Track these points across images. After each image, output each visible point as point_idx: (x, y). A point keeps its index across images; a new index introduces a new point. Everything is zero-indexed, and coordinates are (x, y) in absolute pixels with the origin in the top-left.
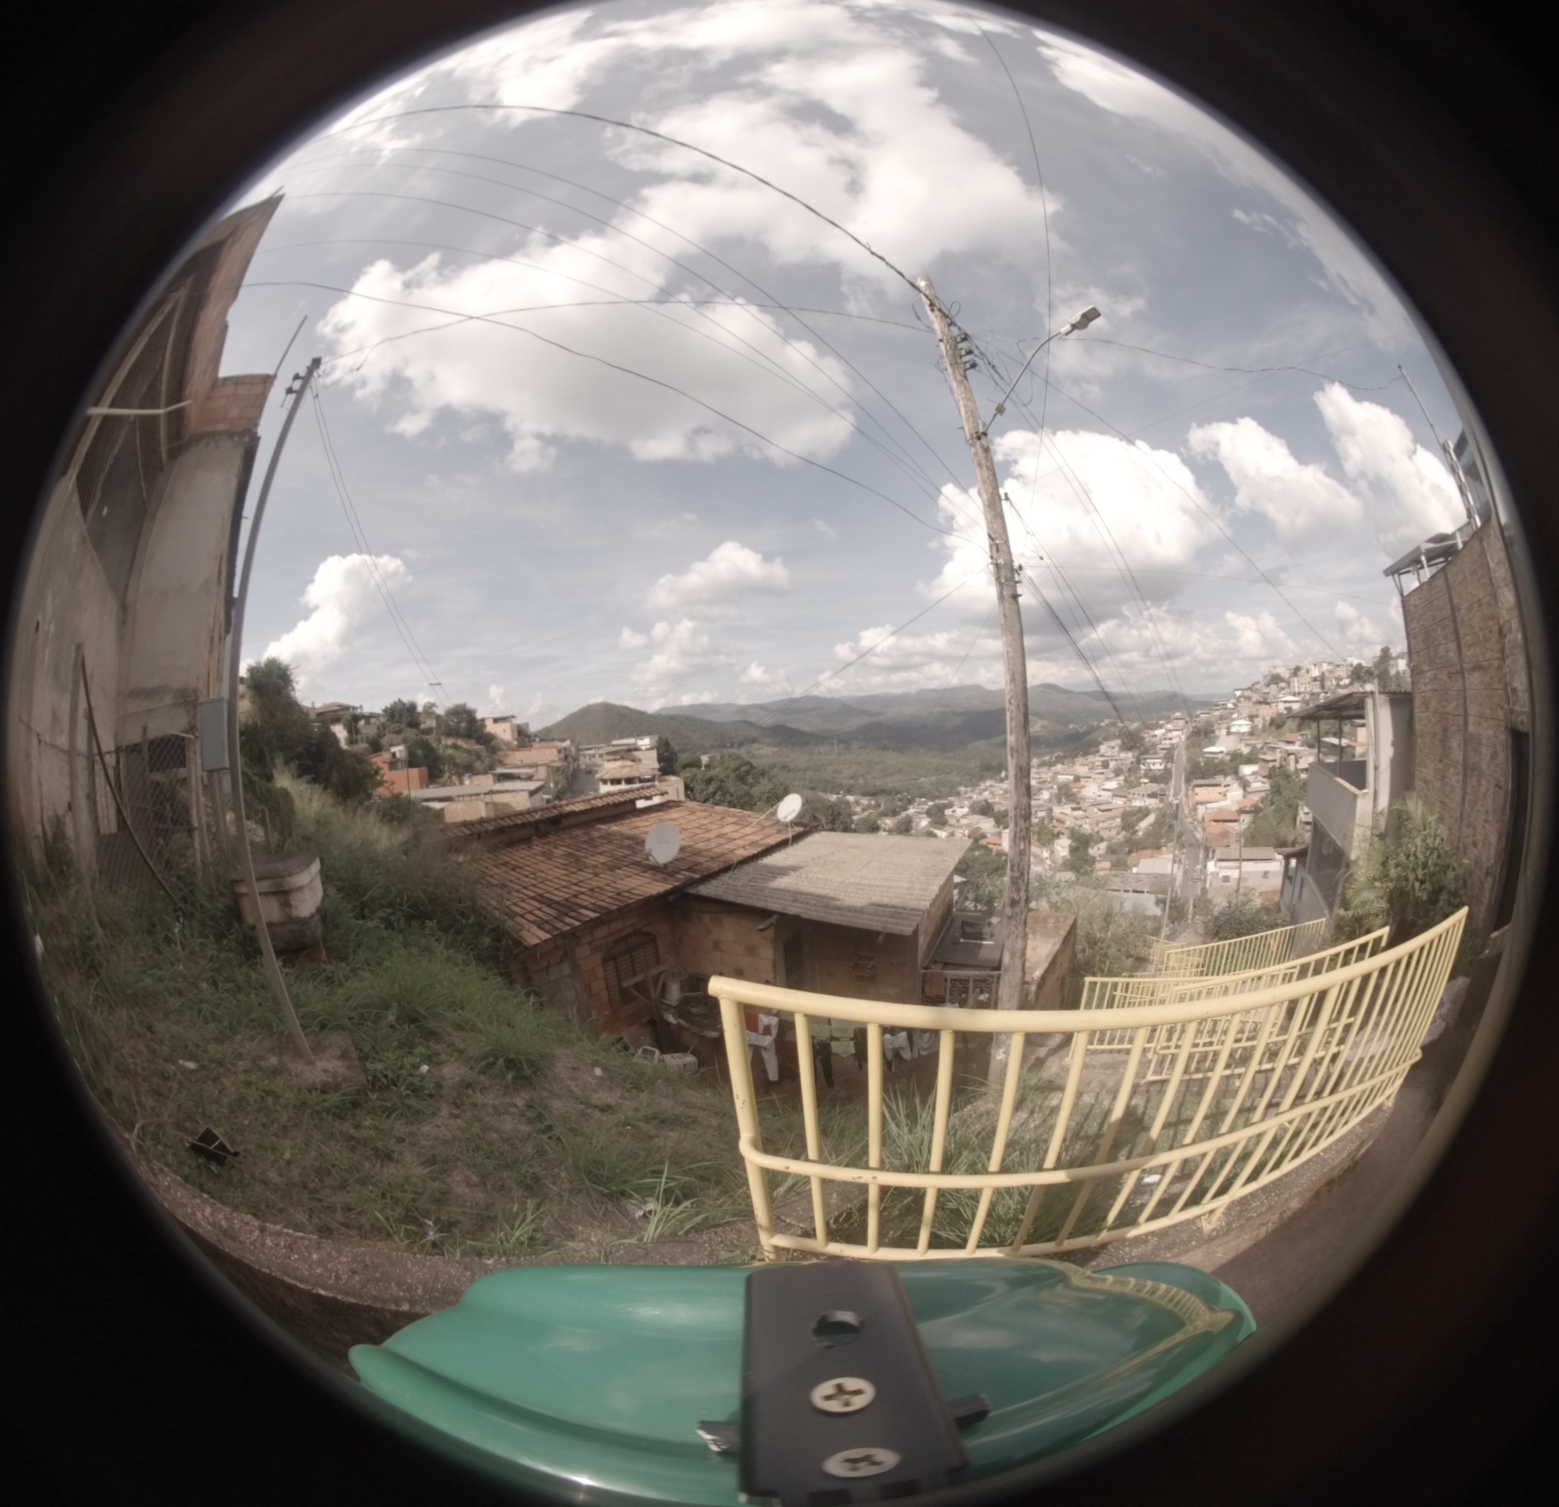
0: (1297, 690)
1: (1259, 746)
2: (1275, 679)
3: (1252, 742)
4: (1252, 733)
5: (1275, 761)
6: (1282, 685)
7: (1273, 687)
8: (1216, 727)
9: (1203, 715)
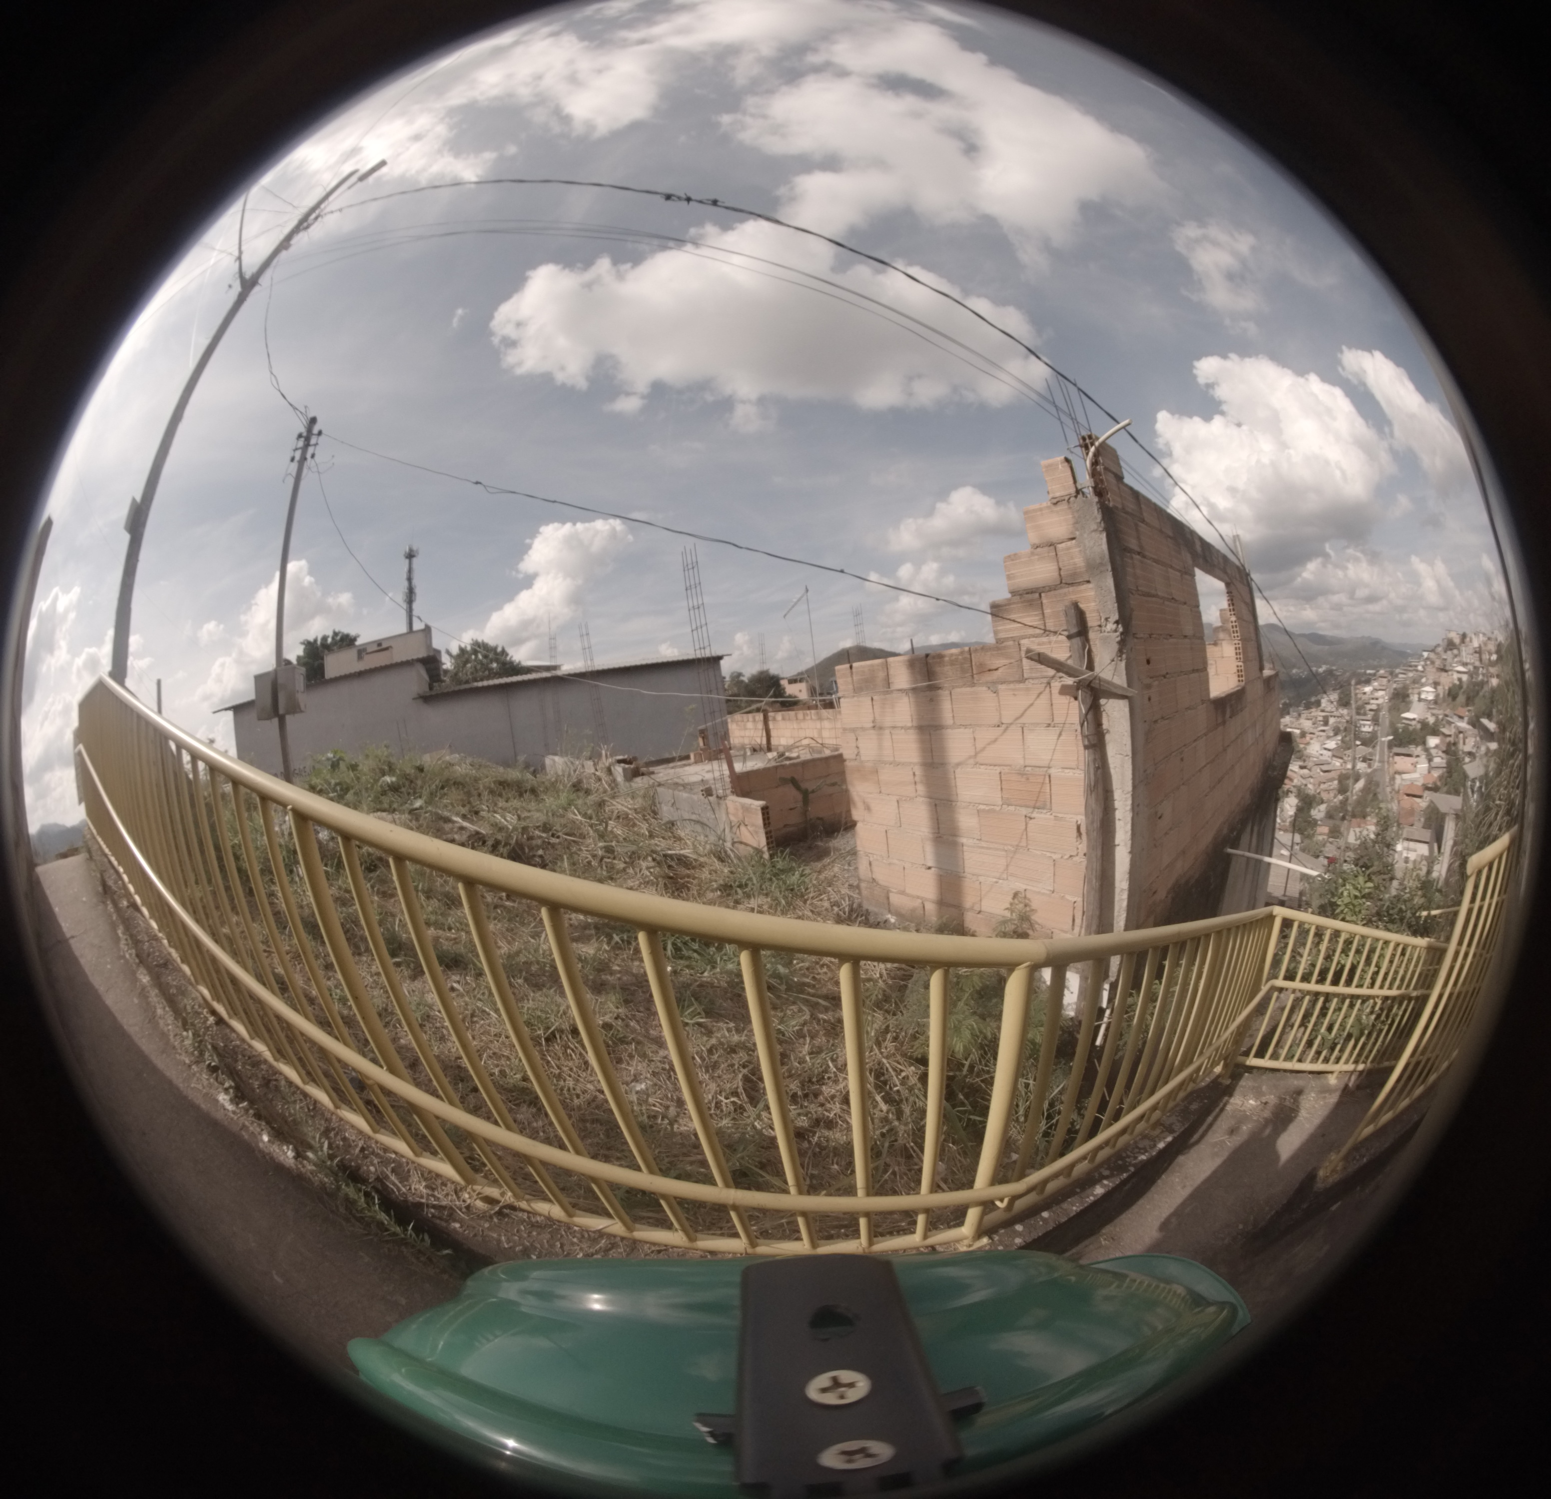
0: (1465, 660)
1: (1441, 717)
2: (1450, 645)
3: (1435, 712)
4: (1435, 702)
5: (1450, 736)
6: (1455, 651)
7: (1449, 652)
8: (1410, 691)
9: (1401, 676)
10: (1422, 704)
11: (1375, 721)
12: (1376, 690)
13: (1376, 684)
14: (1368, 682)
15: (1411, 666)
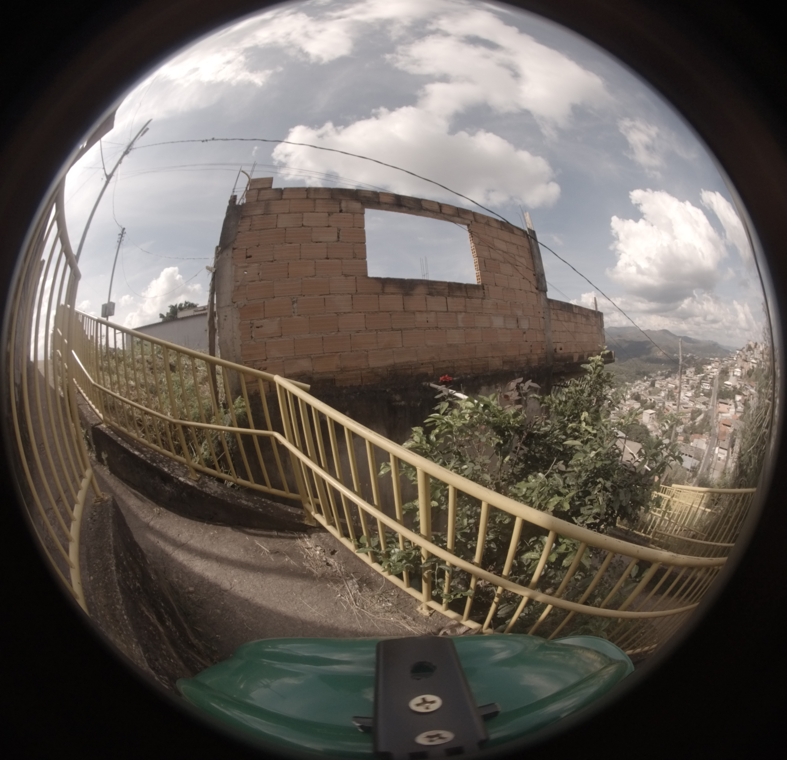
0: (756, 357)
1: (743, 385)
2: (750, 348)
3: (740, 382)
4: (741, 377)
5: (746, 396)
6: (752, 352)
7: (749, 352)
8: (729, 370)
9: (726, 362)
10: (735, 377)
11: (712, 384)
12: (713, 368)
13: (713, 365)
14: (710, 364)
15: (730, 357)
